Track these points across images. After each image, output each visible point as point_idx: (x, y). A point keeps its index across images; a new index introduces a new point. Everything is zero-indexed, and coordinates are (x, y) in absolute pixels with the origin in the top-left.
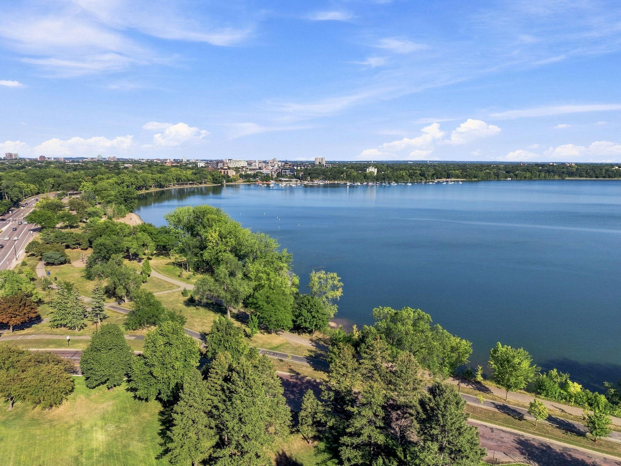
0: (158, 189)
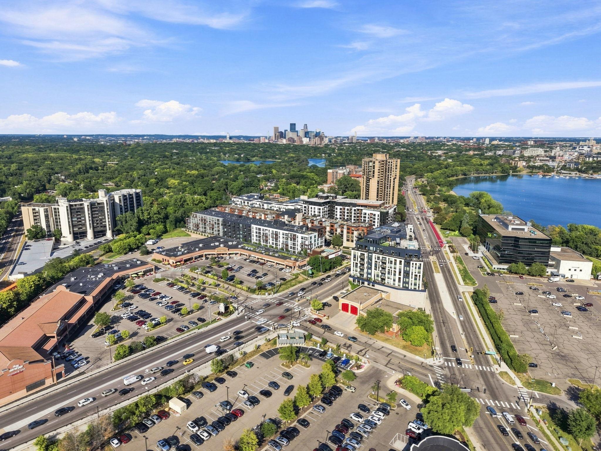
0: (463, 177)
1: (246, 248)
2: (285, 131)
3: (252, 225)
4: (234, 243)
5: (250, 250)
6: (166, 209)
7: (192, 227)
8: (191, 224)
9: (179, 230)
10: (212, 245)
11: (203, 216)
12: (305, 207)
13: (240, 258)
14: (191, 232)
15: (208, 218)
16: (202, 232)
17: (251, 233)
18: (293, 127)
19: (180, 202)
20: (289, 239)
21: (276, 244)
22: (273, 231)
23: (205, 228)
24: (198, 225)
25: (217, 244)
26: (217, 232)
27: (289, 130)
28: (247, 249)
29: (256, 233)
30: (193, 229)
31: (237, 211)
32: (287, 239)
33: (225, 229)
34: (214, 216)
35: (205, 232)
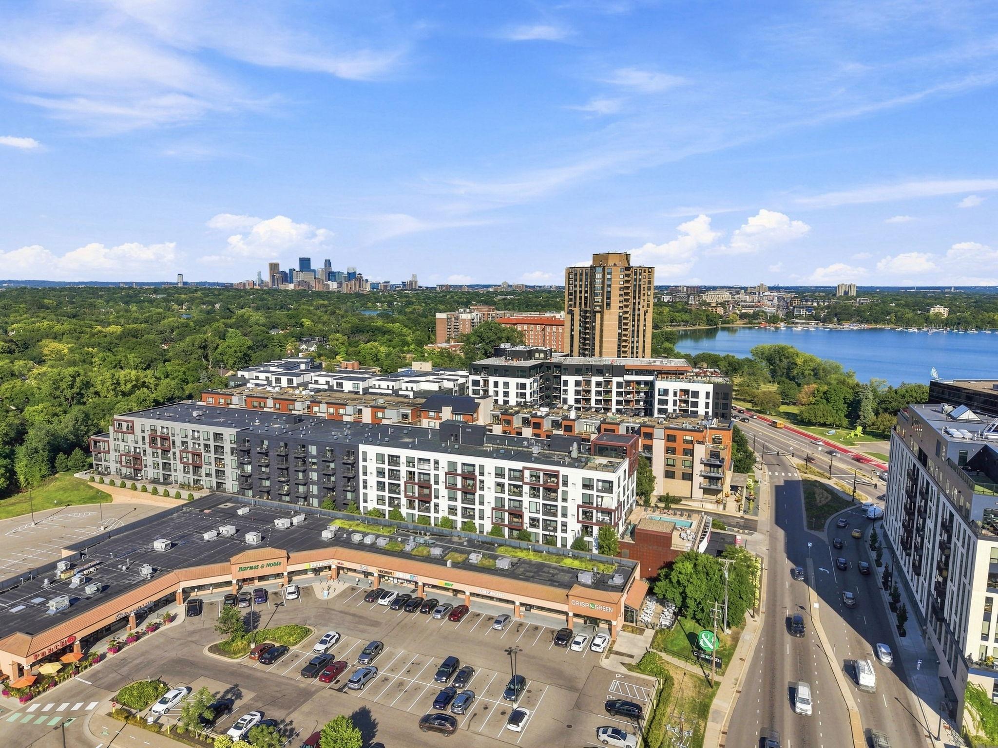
1: (356, 538)
2: (291, 271)
3: (362, 448)
4: (296, 520)
5: (373, 548)
6: (22, 411)
7: (113, 467)
8: (112, 456)
9: (62, 480)
10: (207, 536)
11: (159, 424)
12: (476, 383)
13: (339, 587)
14: (112, 483)
15: (178, 430)
16: (155, 481)
17: (356, 477)
18: (305, 263)
19: (72, 387)
20: (526, 489)
21: (468, 514)
22: (452, 464)
23: (167, 465)
24: (137, 459)
25: (228, 530)
26: (214, 480)
27: (297, 268)
28: (361, 546)
29: (381, 473)
30: (119, 471)
31: (270, 403)
32: (517, 490)
33: (248, 468)
34: (198, 421)
35: (166, 481)
